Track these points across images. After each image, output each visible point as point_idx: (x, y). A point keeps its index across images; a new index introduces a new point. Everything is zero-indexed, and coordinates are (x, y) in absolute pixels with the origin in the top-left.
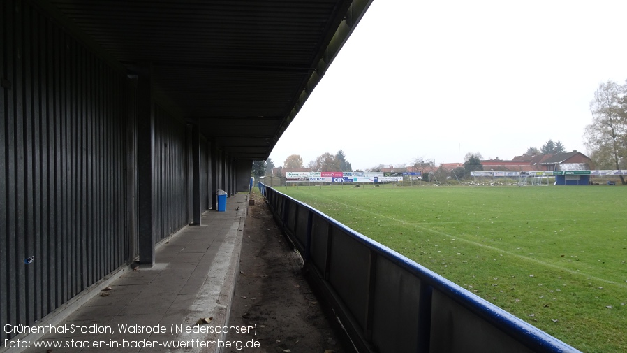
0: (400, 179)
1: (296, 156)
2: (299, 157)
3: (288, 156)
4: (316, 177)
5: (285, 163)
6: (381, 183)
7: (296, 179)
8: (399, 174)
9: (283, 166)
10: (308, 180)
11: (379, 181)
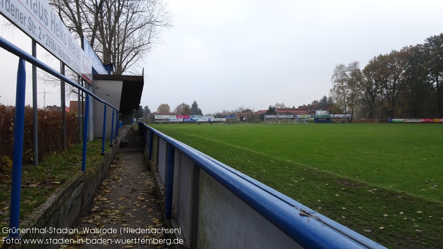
0: (224, 119)
1: (165, 105)
2: (167, 105)
3: (160, 105)
4: (173, 118)
5: (158, 109)
6: (213, 122)
7: (161, 120)
8: (224, 117)
9: (156, 111)
10: (168, 120)
11: (211, 120)
